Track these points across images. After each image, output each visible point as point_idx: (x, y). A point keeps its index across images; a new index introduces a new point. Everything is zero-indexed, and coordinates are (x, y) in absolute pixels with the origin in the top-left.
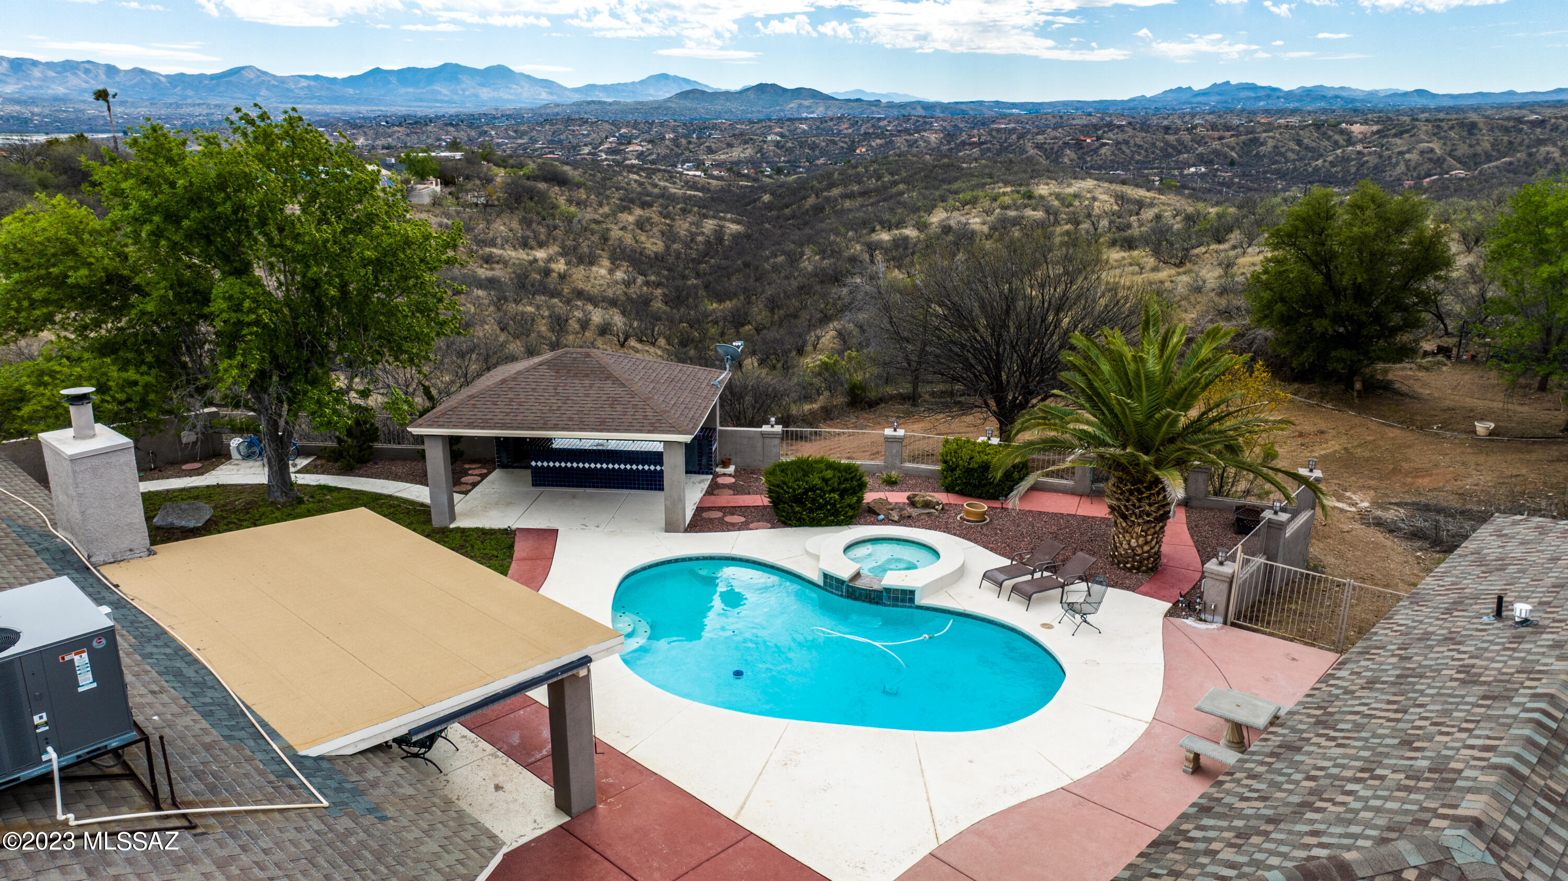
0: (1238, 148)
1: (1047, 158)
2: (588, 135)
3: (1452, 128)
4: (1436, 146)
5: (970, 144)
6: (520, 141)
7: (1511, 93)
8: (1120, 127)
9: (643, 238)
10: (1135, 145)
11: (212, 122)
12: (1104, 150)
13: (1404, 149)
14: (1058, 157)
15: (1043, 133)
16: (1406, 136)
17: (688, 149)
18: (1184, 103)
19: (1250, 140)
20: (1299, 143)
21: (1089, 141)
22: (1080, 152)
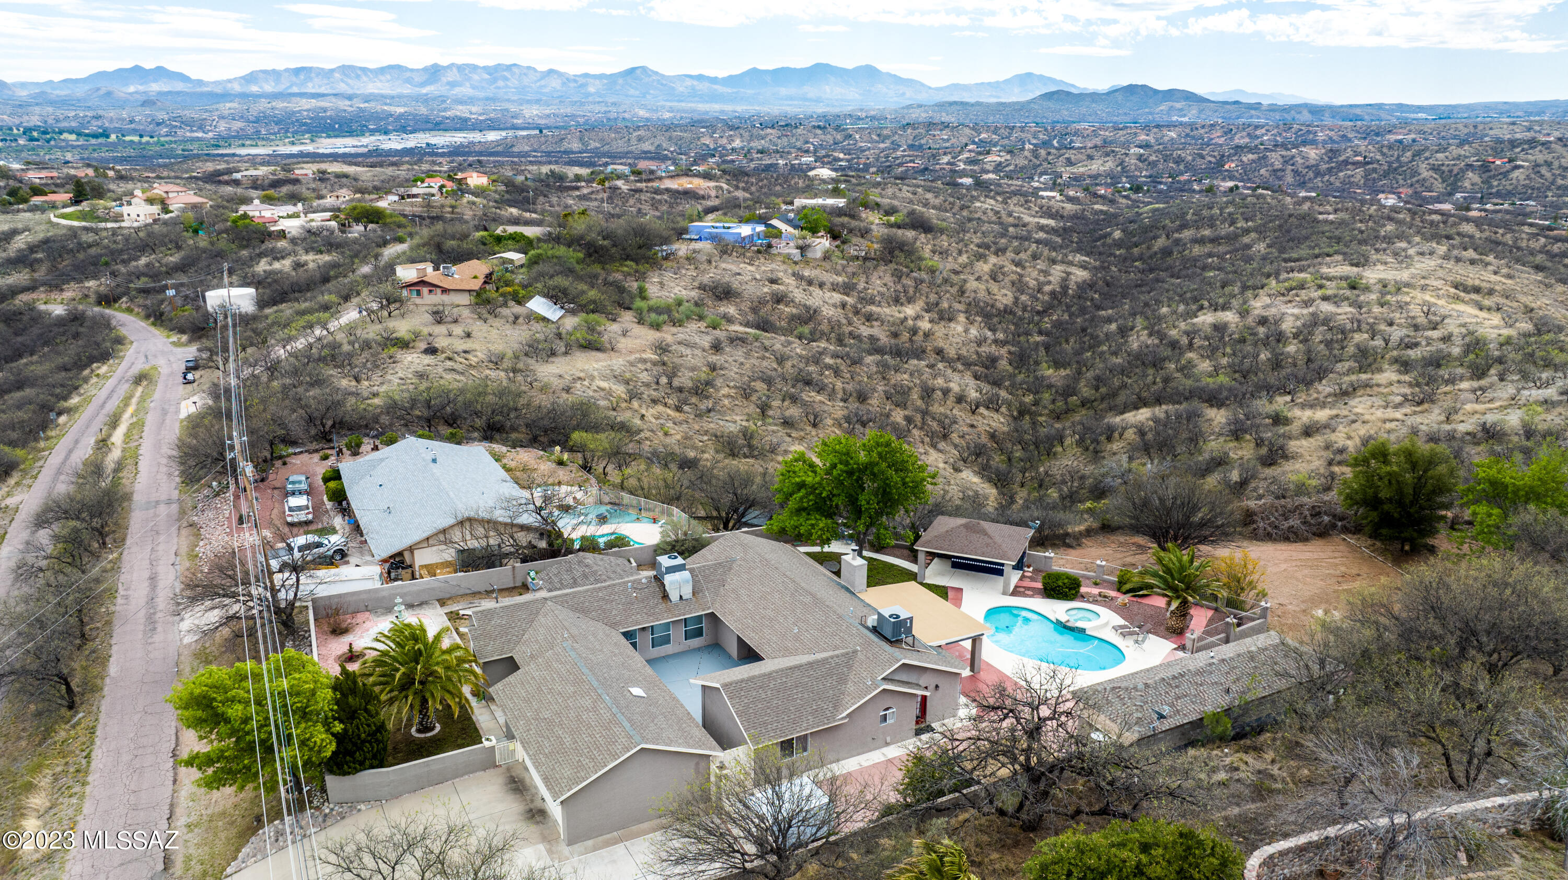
1: (1444, 182)
2: (948, 140)
5: (1354, 164)
6: (882, 145)
8: (1545, 143)
9: (995, 291)
10: (1560, 167)
11: (609, 119)
12: (1516, 174)
14: (1456, 181)
15: (1445, 150)
17: (1046, 159)
21: (1498, 162)
22: (1485, 176)
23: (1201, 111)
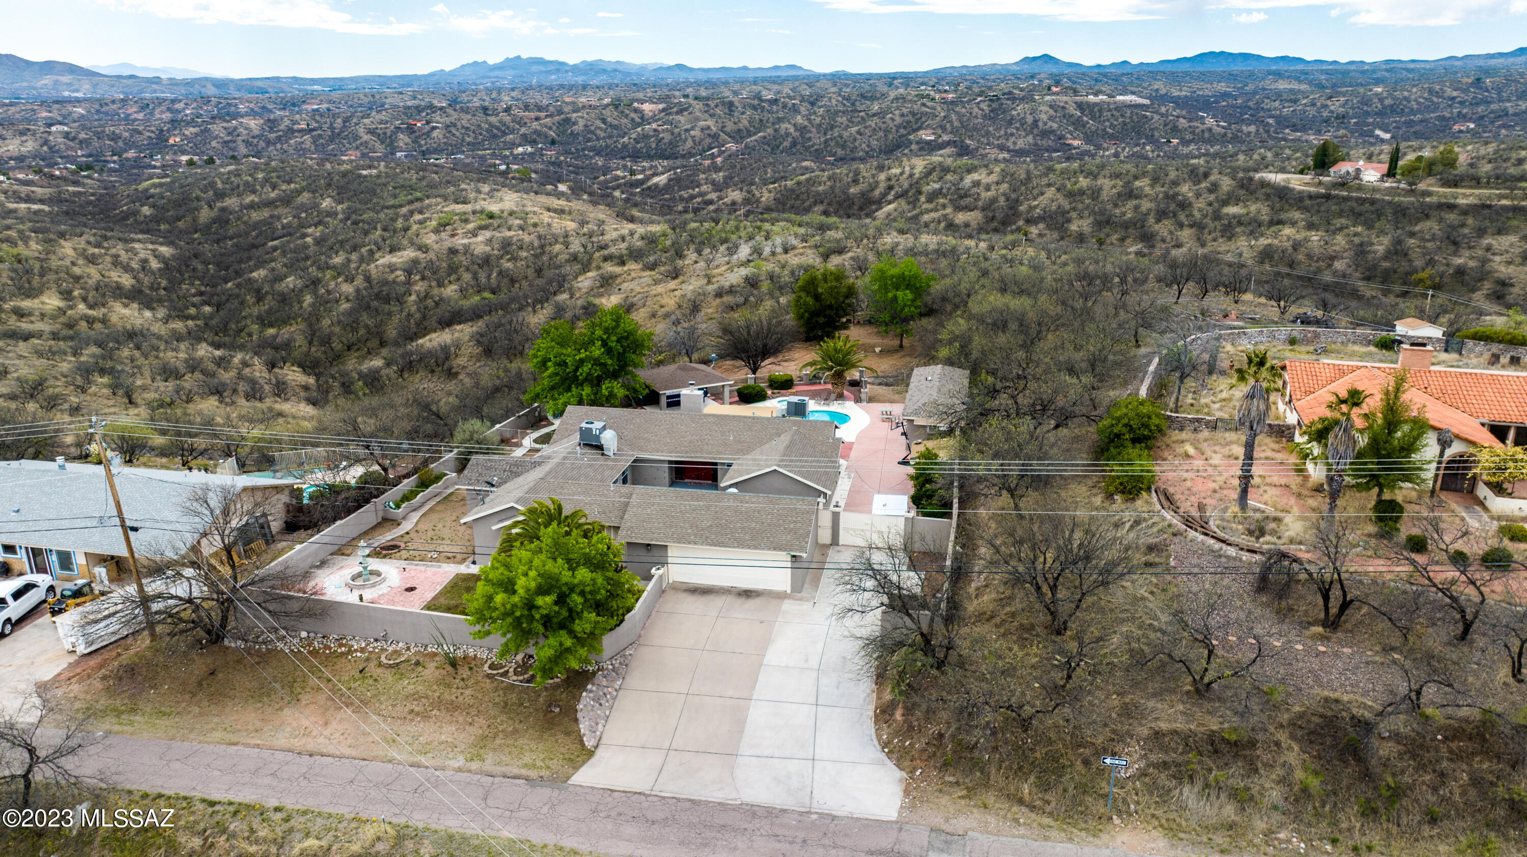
0: (554, 128)
1: (382, 143)
3: (717, 106)
4: (710, 123)
5: (298, 131)
7: (745, 68)
8: (441, 109)
9: (106, 272)
10: (463, 127)
12: (435, 133)
13: (689, 126)
14: (392, 141)
15: (366, 115)
16: (685, 113)
18: (483, 77)
19: (564, 120)
20: (604, 121)
21: (419, 125)
22: (413, 136)
23: (95, 86)
